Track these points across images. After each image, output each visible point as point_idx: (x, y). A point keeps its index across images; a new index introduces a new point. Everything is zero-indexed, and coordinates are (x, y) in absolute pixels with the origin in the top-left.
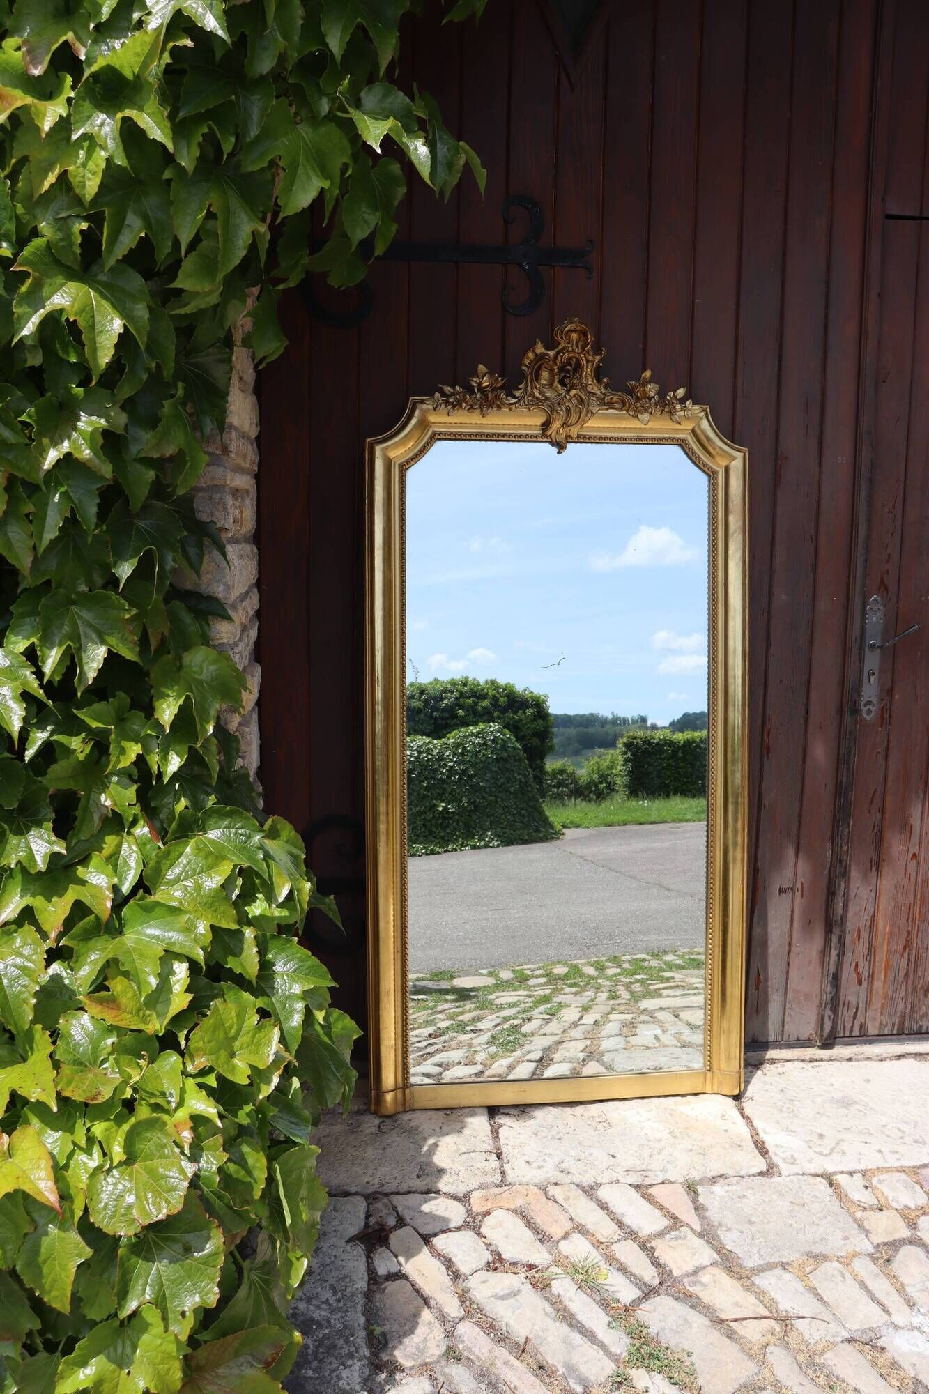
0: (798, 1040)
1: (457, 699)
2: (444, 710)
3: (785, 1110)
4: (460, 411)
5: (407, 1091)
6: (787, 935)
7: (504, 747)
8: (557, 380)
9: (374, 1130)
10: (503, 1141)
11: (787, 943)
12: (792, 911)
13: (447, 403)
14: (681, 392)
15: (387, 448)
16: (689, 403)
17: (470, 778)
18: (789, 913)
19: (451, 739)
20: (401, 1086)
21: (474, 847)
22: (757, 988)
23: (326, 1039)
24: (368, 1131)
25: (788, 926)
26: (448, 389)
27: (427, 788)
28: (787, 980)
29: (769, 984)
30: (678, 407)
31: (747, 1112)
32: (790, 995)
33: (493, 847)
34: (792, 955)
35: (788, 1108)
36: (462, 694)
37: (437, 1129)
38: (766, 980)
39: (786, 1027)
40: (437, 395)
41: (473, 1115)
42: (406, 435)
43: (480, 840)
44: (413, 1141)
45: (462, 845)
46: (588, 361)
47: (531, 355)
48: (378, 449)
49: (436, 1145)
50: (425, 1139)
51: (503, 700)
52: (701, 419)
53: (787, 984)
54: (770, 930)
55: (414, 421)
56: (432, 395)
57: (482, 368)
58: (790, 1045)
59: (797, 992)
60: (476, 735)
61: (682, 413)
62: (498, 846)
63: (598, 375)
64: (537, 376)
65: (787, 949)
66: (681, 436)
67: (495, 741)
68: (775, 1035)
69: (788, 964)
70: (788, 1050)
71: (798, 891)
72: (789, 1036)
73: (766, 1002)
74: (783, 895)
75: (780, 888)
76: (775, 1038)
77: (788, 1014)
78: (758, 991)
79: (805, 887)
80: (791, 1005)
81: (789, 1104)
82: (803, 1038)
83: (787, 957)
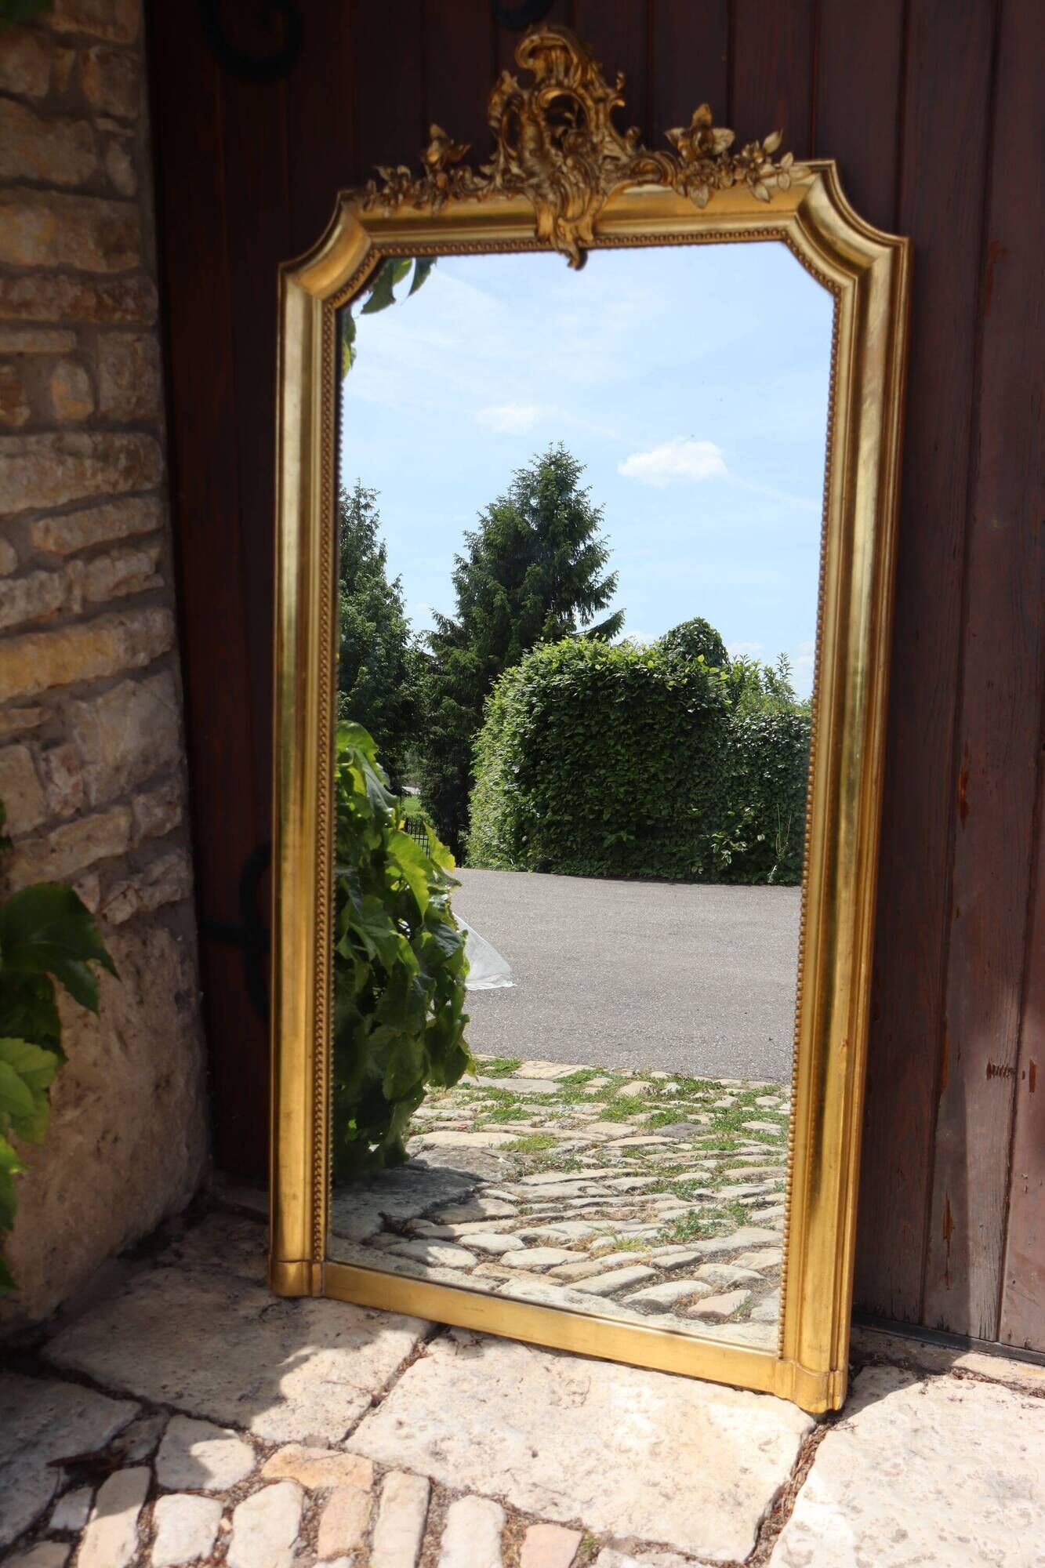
0: (1027, 1347)
3: (886, 1466)
5: (316, 1268)
6: (1004, 1153)
8: (547, 141)
9: (253, 1313)
10: (404, 1380)
11: (1004, 1169)
12: (1014, 1112)
13: (382, 196)
14: (772, 141)
15: (303, 277)
16: (788, 159)
18: (1007, 1115)
20: (308, 1257)
22: (947, 1237)
24: (242, 1313)
25: (1006, 1135)
26: (384, 173)
28: (1005, 1232)
29: (971, 1233)
30: (767, 168)
31: (823, 1451)
32: (1011, 1261)
34: (1013, 1192)
35: (895, 1465)
38: (964, 1225)
39: (1004, 1319)
40: (371, 184)
44: (287, 1342)
46: (598, 101)
47: (496, 99)
48: (290, 283)
52: (810, 188)
53: (1004, 1240)
54: (970, 1138)
56: (365, 184)
57: (435, 130)
59: (1023, 1259)
61: (772, 181)
63: (619, 121)
64: (514, 137)
65: (1003, 1177)
66: (780, 223)
68: (983, 1327)
69: (1007, 1206)
70: (1006, 1362)
71: (1024, 1078)
72: (1010, 1336)
73: (965, 1265)
74: (996, 1079)
75: (989, 1066)
76: (983, 1334)
77: (1007, 1295)
78: (948, 1242)
79: (1038, 1072)
80: (1014, 1282)
81: (904, 1459)
82: (1036, 1347)
83: (1003, 1191)
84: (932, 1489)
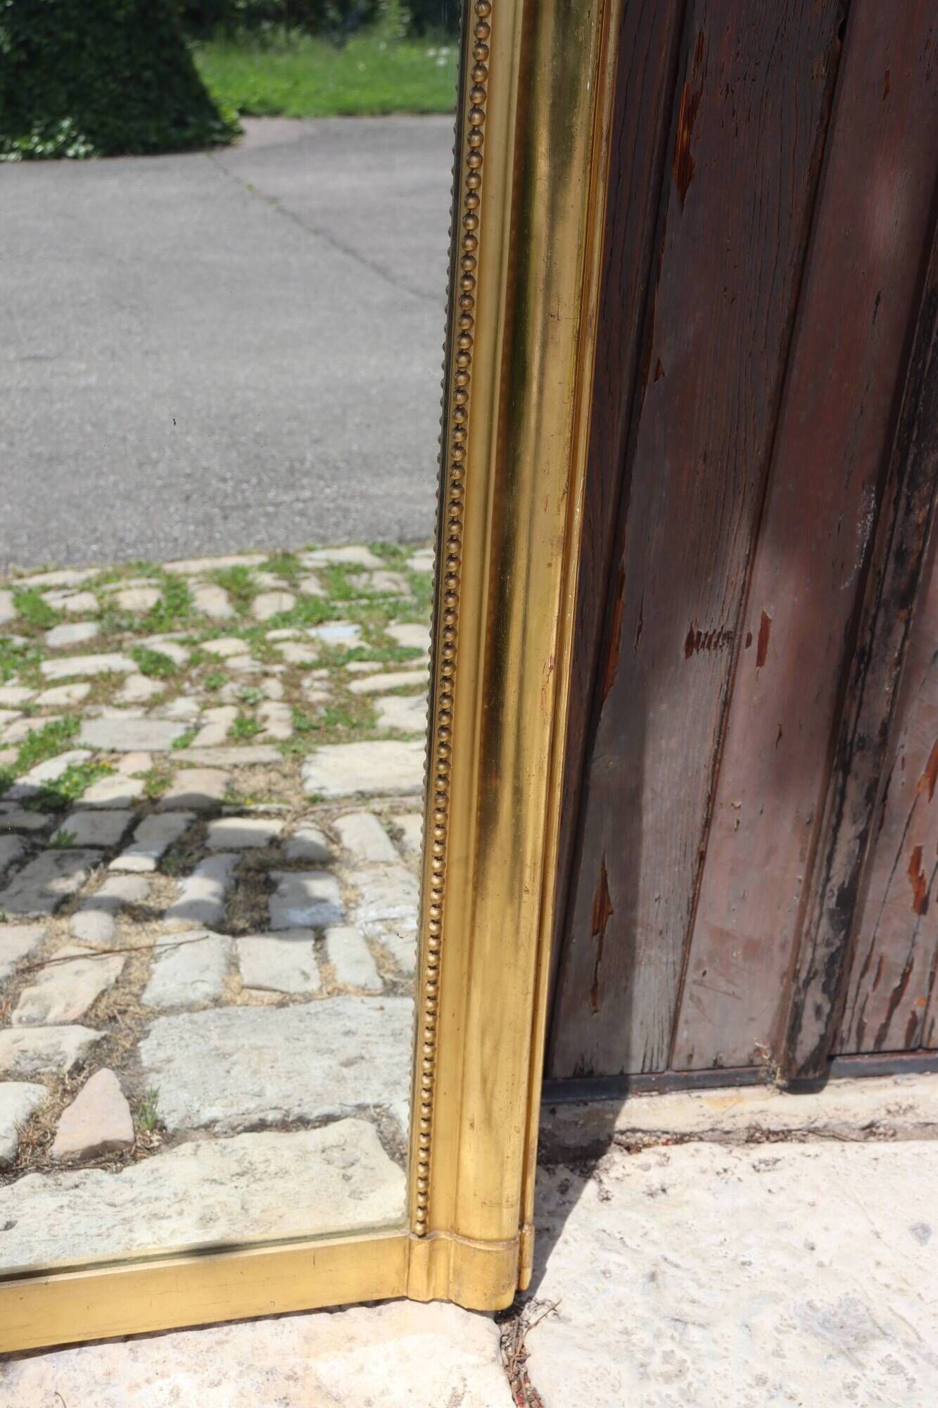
0: (717, 1065)
3: (656, 1364)
6: (704, 773)
11: (701, 799)
12: (727, 704)
18: (715, 709)
21: (29, 156)
22: (598, 930)
25: (709, 746)
28: (693, 900)
29: (641, 913)
31: (537, 1371)
32: (701, 942)
33: (76, 157)
34: (716, 833)
35: (668, 1356)
38: (630, 902)
39: (683, 1034)
43: (45, 138)
53: (692, 911)
58: (690, 1082)
59: (722, 935)
65: (700, 815)
68: (649, 1055)
69: (702, 856)
70: (683, 1096)
71: (749, 643)
72: (691, 1056)
73: (628, 964)
74: (701, 657)
75: (691, 635)
76: (648, 1063)
77: (691, 997)
78: (601, 938)
79: (774, 630)
80: (704, 973)
81: (673, 1338)
82: (732, 1062)
83: (698, 835)
84: (750, 1380)
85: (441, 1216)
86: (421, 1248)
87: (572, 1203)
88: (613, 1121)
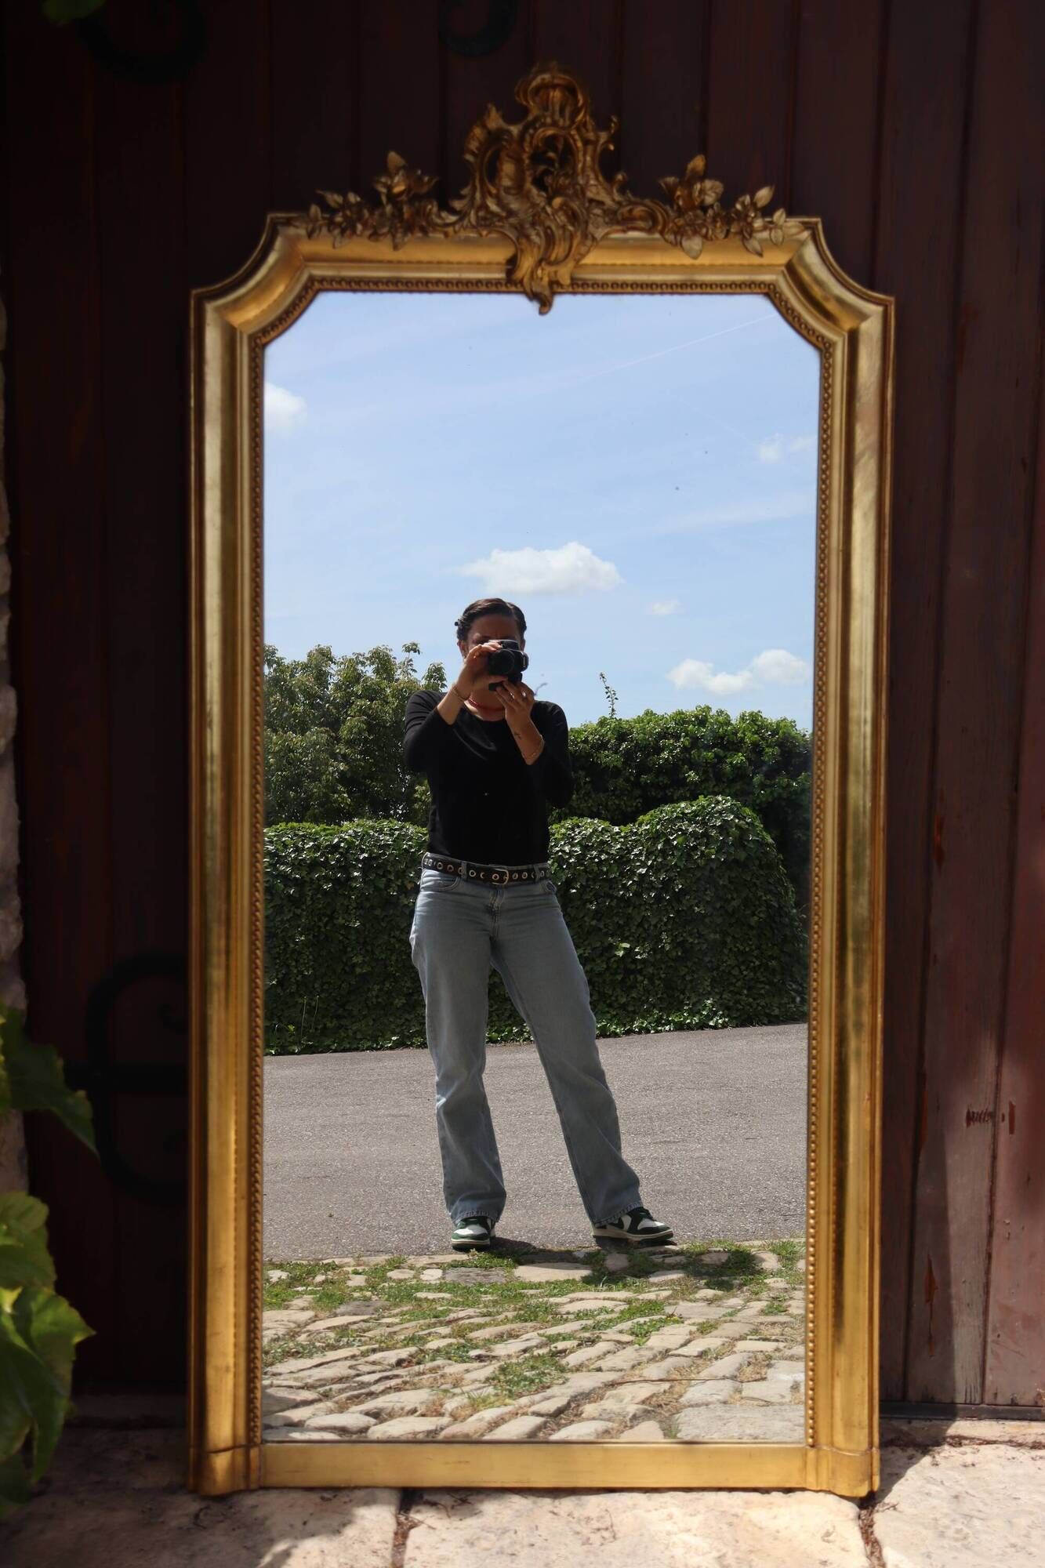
0: (1013, 1403)
1: (685, 749)
2: (661, 771)
3: (950, 1533)
4: (355, 237)
5: (254, 1452)
6: (985, 1201)
7: (741, 842)
8: (529, 179)
9: (185, 1521)
10: (410, 1550)
11: (985, 1218)
12: (994, 1157)
13: (331, 224)
14: (764, 195)
15: (226, 307)
16: (779, 216)
17: (678, 897)
18: (987, 1160)
19: (646, 823)
20: (242, 1441)
21: (680, 1027)
22: (929, 1300)
23: (19, 1341)
24: (174, 1524)
25: (986, 1184)
26: (334, 199)
27: (597, 915)
28: (987, 1286)
29: (954, 1291)
30: (758, 224)
31: (879, 1531)
32: (994, 1315)
33: (715, 1027)
34: (996, 1241)
35: (958, 1531)
36: (695, 741)
37: (298, 1524)
38: (947, 1284)
39: (989, 1377)
40: (314, 209)
41: (368, 1503)
42: (258, 284)
43: (692, 1013)
44: (249, 1544)
45: (659, 1022)
46: (586, 142)
47: (478, 131)
48: (210, 308)
49: (287, 1554)
50: (272, 1542)
51: (771, 752)
52: (802, 243)
53: (987, 1293)
54: (950, 1191)
55: (272, 259)
56: (307, 209)
57: (394, 158)
58: (998, 1414)
59: (1008, 1310)
60: (691, 818)
61: (765, 235)
62: (724, 1026)
63: (607, 167)
64: (493, 173)
65: (985, 1227)
66: (767, 278)
67: (724, 828)
68: (969, 1390)
69: (989, 1256)
70: (994, 1423)
71: (1003, 1120)
72: (996, 1394)
73: (948, 1326)
74: (976, 1126)
75: (968, 1113)
76: (968, 1397)
77: (992, 1352)
78: (931, 1305)
79: (1018, 1113)
80: (999, 1336)
81: (963, 1523)
82: (1022, 1402)
83: (985, 1242)
84: (1007, 1544)
85: (823, 1438)
86: (812, 1453)
87: (914, 1464)
88: (946, 1430)
